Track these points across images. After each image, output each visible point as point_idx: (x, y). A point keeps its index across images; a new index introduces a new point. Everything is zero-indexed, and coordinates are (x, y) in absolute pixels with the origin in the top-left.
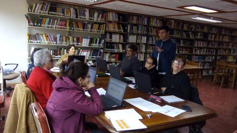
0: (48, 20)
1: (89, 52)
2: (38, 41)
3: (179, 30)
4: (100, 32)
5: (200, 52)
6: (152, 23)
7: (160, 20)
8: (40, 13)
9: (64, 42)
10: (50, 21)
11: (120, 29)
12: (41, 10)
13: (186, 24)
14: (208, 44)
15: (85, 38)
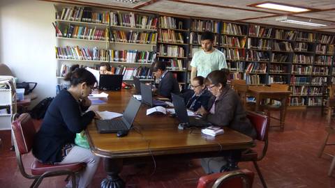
0: (81, 28)
1: (136, 71)
2: (69, 56)
3: (267, 39)
4: (150, 43)
5: (303, 71)
6: (226, 30)
7: (238, 25)
8: (71, 20)
9: (102, 58)
10: (83, 30)
11: (179, 39)
12: (73, 16)
13: (279, 30)
14: (316, 59)
15: (130, 52)
